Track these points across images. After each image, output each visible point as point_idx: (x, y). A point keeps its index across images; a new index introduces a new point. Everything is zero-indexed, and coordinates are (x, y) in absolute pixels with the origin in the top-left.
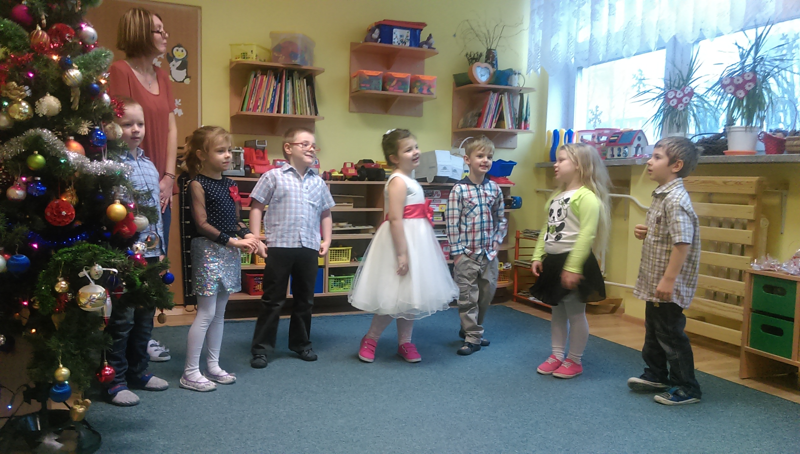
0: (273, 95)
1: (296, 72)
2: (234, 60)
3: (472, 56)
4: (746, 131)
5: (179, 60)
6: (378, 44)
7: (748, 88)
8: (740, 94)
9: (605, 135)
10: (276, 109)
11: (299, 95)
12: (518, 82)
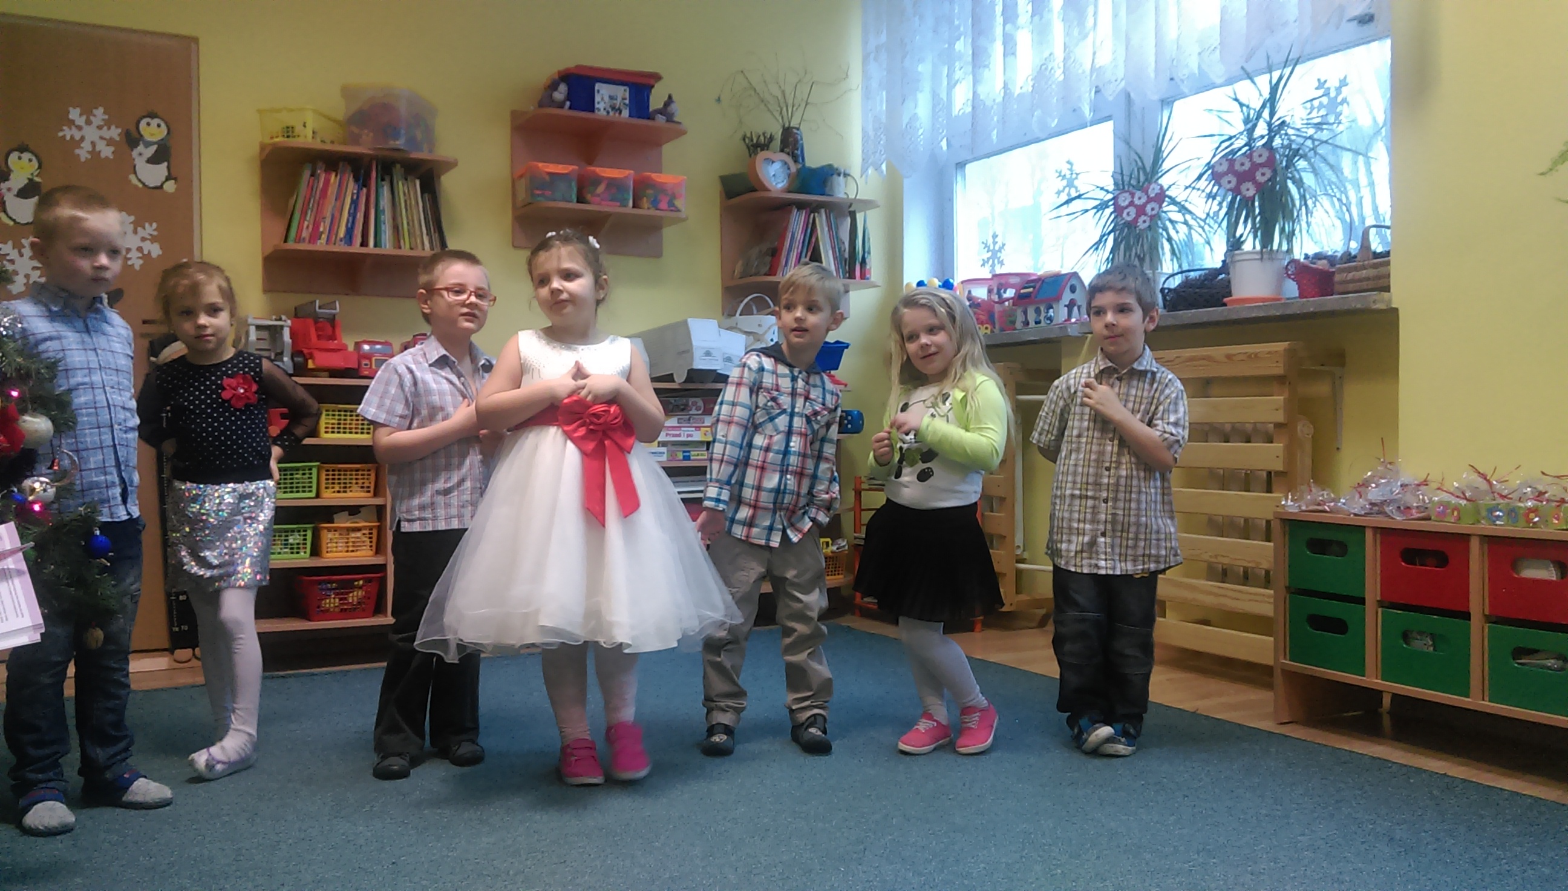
0: (352, 211)
1: (398, 166)
2: (268, 141)
3: (755, 141)
4: (1262, 259)
5: (153, 143)
6: (566, 111)
7: (1260, 178)
8: (1248, 190)
9: (1012, 286)
10: (358, 240)
11: (406, 210)
12: (843, 190)
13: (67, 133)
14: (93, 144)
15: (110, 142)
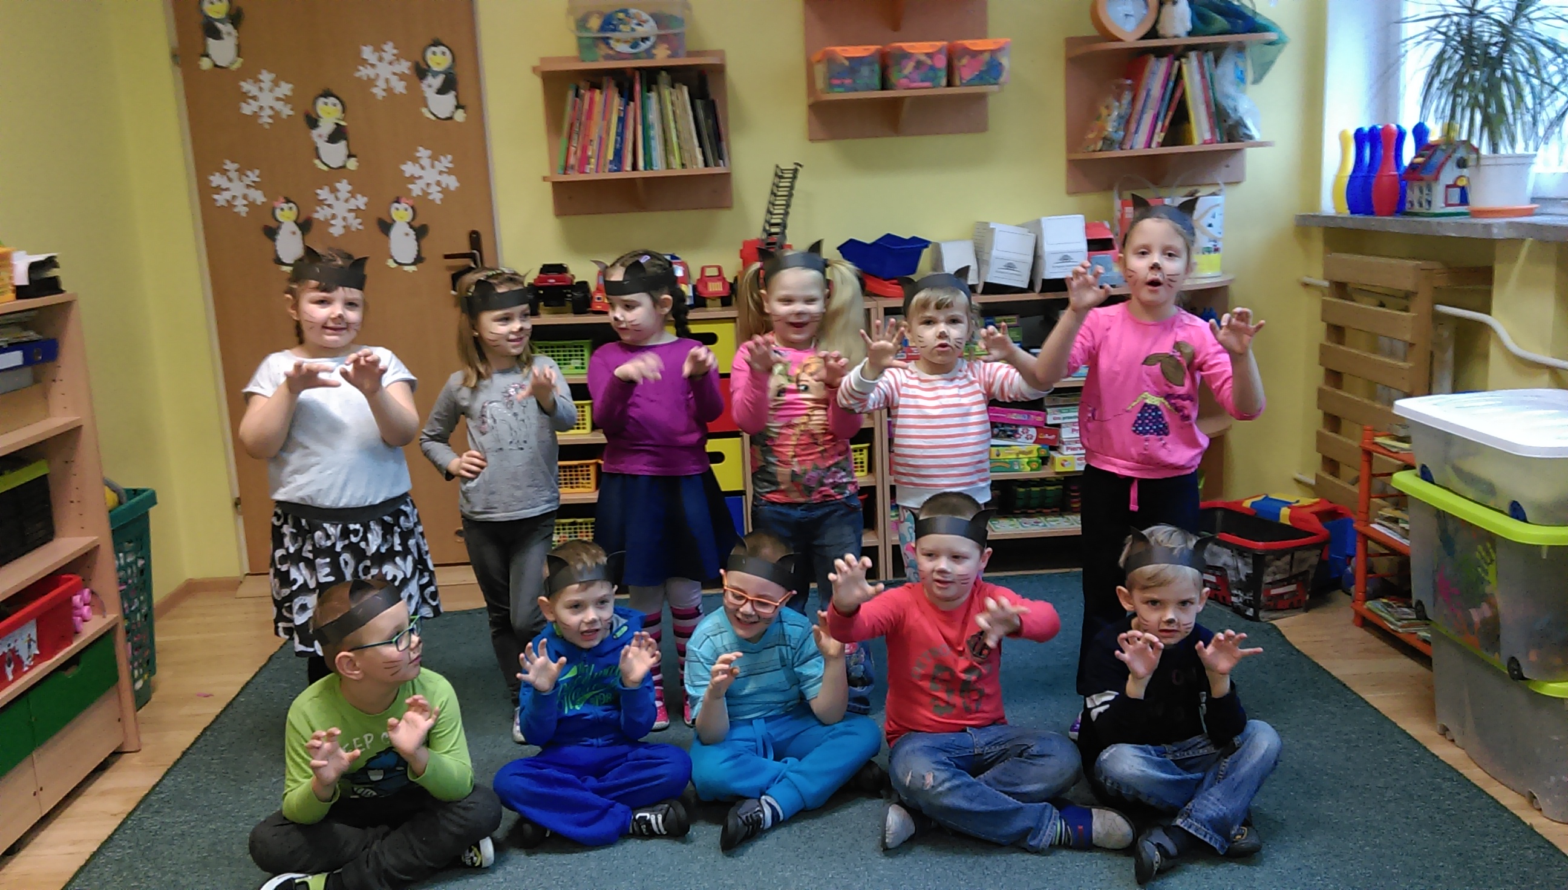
0: (619, 131)
1: (664, 73)
5: (440, 73)
11: (675, 121)
13: (364, 72)
14: (387, 81)
15: (402, 77)
